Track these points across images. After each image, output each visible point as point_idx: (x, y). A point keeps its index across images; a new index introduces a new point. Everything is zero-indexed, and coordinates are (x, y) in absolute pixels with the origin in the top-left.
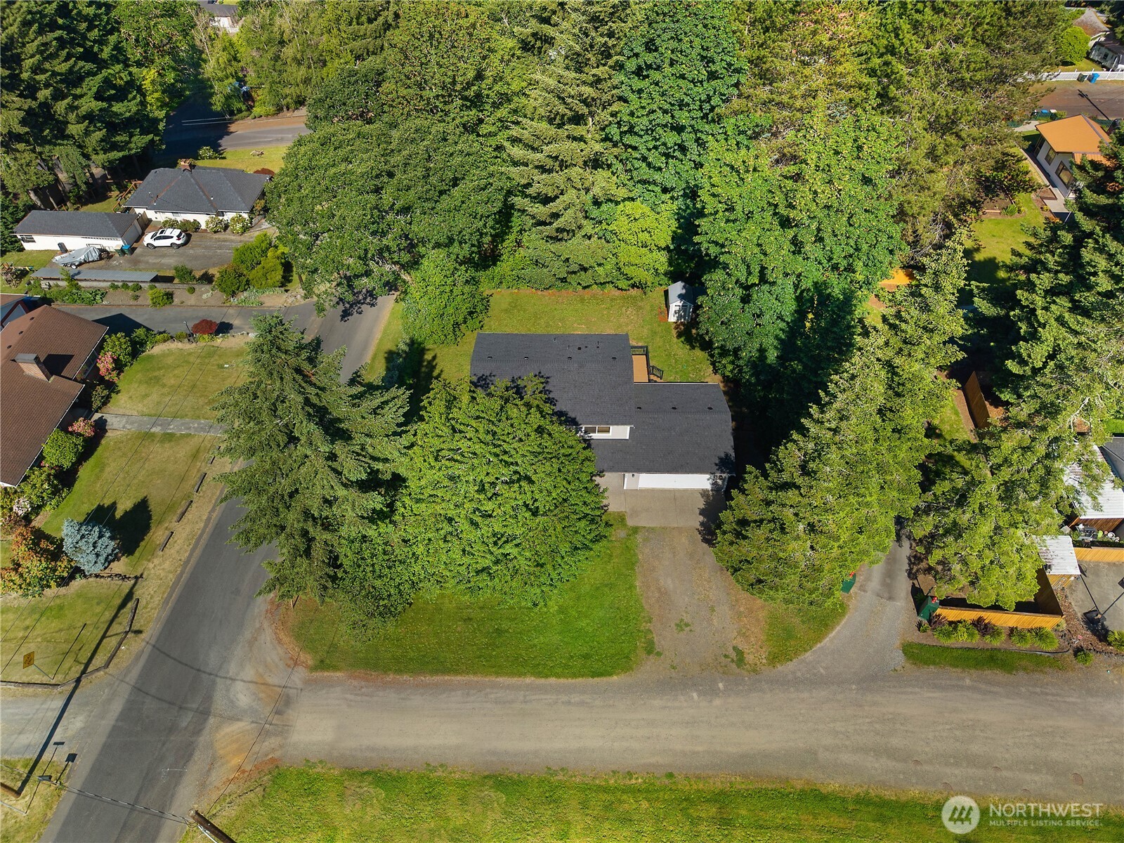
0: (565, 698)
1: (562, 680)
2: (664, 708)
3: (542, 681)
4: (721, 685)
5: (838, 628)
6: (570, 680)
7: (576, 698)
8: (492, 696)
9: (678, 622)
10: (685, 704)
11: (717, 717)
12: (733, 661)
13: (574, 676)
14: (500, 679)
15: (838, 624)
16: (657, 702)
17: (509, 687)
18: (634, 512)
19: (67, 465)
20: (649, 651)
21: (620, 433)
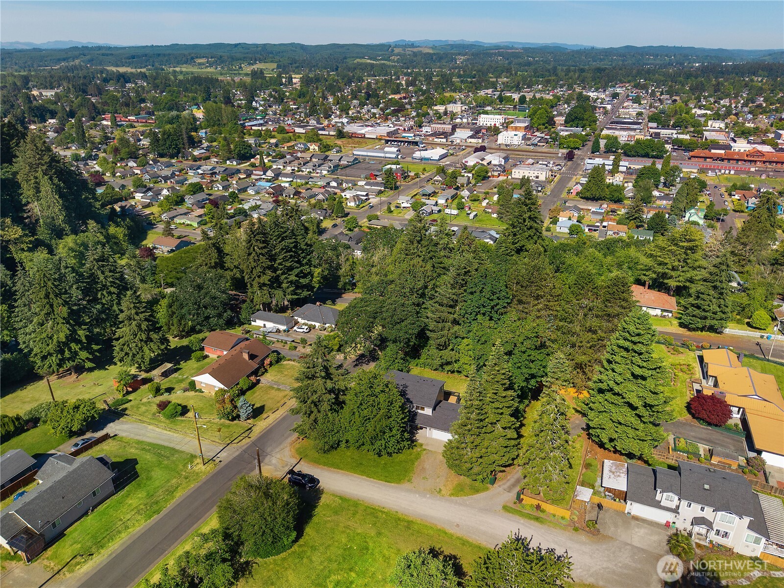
2: (404, 496)
4: (428, 495)
9: (424, 477)
18: (427, 445)
19: (245, 388)
20: (408, 481)
21: (428, 411)
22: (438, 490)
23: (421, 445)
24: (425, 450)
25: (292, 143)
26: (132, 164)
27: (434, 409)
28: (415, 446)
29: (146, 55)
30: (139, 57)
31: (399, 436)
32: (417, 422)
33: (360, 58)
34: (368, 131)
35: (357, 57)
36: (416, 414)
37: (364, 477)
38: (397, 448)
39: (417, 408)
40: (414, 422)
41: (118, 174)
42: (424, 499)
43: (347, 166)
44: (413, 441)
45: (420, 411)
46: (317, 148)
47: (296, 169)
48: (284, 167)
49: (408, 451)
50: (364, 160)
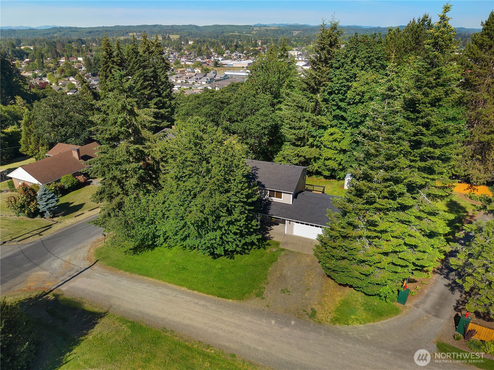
0: (196, 301)
1: (201, 294)
2: (250, 321)
3: (190, 291)
4: (293, 323)
5: (390, 319)
6: (205, 295)
7: (202, 302)
8: (160, 290)
9: (284, 289)
10: (265, 324)
11: (281, 336)
12: (308, 314)
13: (208, 293)
14: (170, 285)
15: (391, 317)
16: (248, 318)
17: (172, 289)
18: (286, 243)
19: (66, 186)
20: (258, 295)
21: (287, 199)
22: (310, 312)
23: (277, 244)
24: (283, 250)
25: (184, 69)
26: (71, 79)
27: (295, 197)
28: (268, 244)
29: (98, 31)
30: (93, 32)
31: (242, 223)
32: (271, 212)
33: (232, 32)
34: (235, 63)
35: (230, 32)
36: (269, 203)
37: (184, 289)
38: (240, 245)
39: (272, 193)
40: (267, 213)
41: (60, 84)
42: (286, 329)
43: (220, 80)
44: (264, 239)
45: (275, 199)
46: (200, 71)
47: (184, 81)
48: (176, 80)
49: (258, 252)
50: (232, 77)
